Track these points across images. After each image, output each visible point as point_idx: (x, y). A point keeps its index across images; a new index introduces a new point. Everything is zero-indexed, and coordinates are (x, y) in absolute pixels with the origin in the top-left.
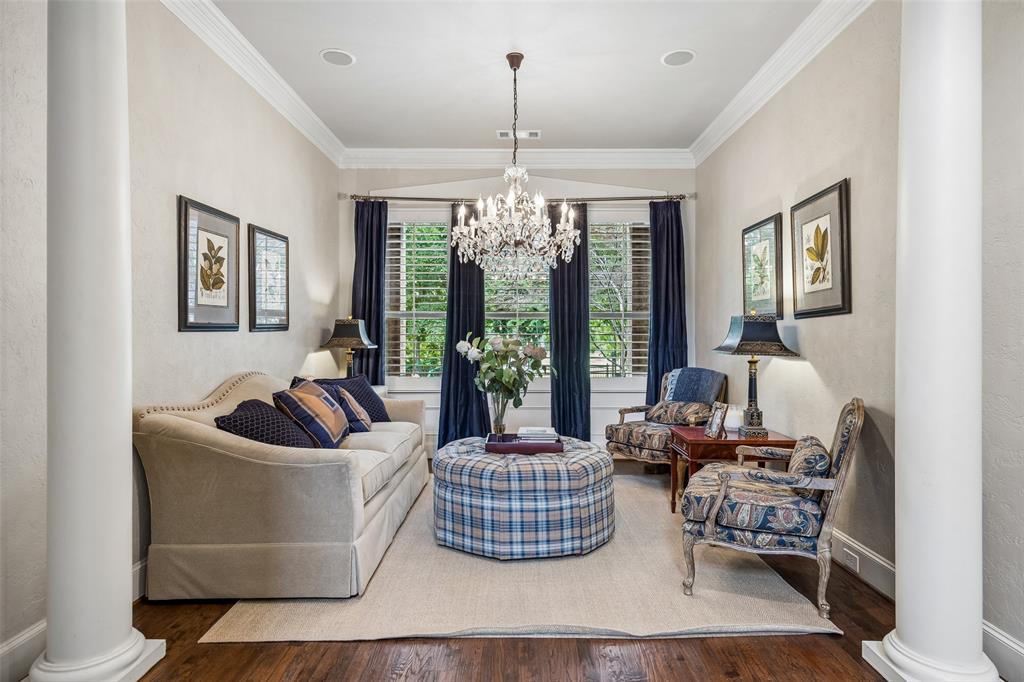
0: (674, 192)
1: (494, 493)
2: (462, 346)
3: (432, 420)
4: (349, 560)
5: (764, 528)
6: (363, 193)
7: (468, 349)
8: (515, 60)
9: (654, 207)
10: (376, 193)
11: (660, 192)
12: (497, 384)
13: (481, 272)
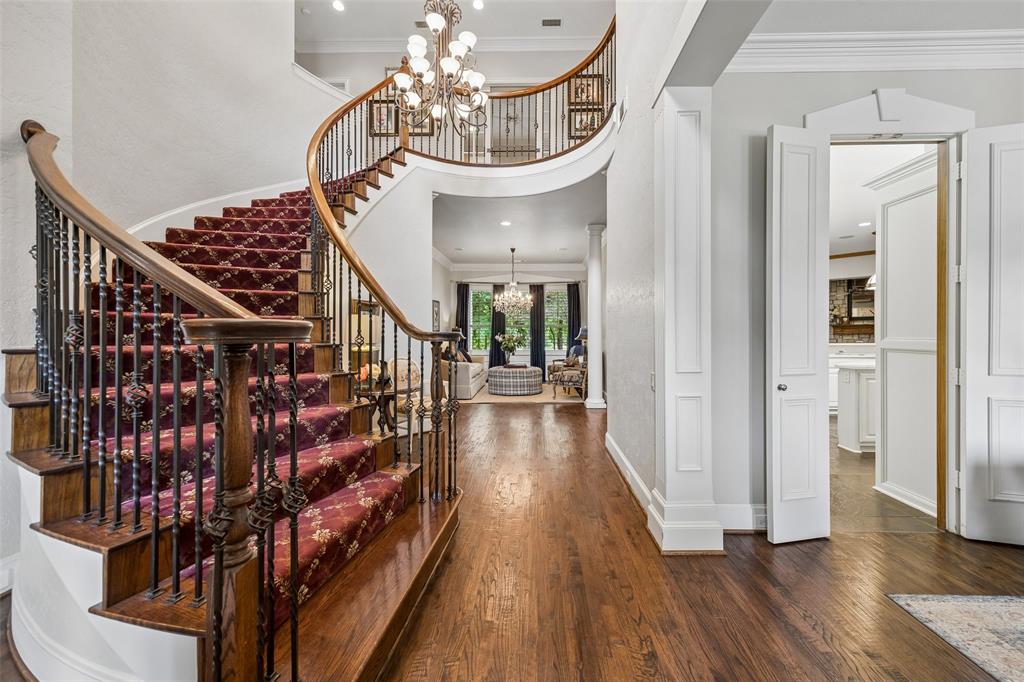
0: (577, 280)
1: (505, 377)
2: (497, 337)
3: (487, 359)
4: (468, 389)
5: (570, 381)
6: (459, 280)
7: (499, 338)
8: (513, 250)
9: (569, 286)
10: (465, 281)
11: (572, 280)
12: (507, 348)
13: (504, 315)
